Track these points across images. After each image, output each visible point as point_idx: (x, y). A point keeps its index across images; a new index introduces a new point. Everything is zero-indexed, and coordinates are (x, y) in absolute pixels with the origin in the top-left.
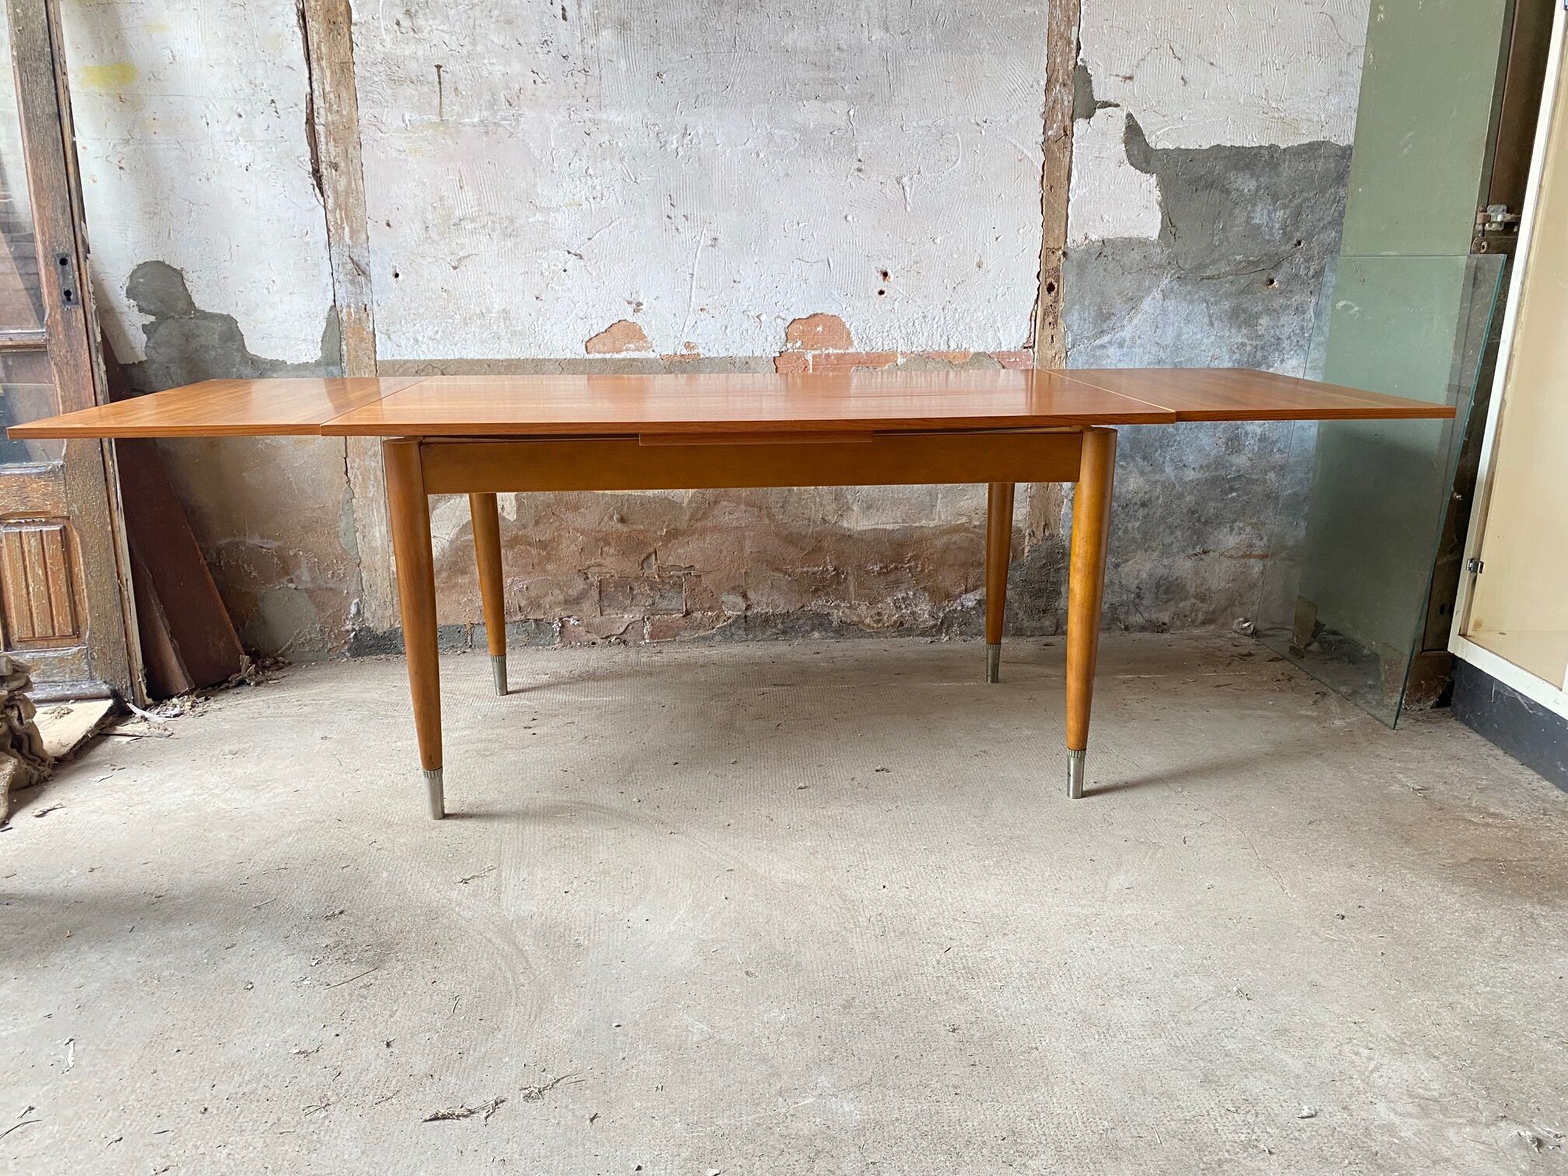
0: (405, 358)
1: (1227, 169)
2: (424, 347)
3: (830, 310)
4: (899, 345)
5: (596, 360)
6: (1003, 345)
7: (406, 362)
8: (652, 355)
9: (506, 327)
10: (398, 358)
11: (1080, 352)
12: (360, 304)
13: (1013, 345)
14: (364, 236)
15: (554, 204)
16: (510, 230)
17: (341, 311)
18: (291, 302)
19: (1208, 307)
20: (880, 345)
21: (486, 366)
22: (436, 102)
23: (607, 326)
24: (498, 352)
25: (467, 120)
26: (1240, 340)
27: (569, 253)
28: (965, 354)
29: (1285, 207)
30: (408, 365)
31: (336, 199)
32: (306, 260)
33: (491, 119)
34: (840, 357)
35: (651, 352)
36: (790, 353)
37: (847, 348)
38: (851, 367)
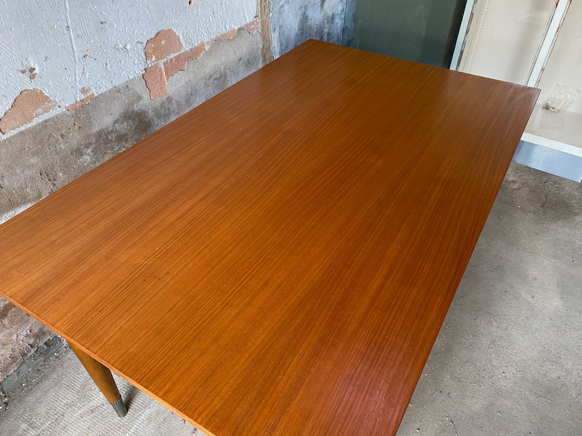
3: (166, 25)
4: (205, 37)
5: (13, 137)
6: (247, 19)
8: (57, 111)
11: (275, 12)
13: (251, 18)
20: (196, 41)
28: (233, 31)
34: (178, 58)
35: (58, 109)
36: (150, 67)
37: (180, 51)
38: (185, 63)
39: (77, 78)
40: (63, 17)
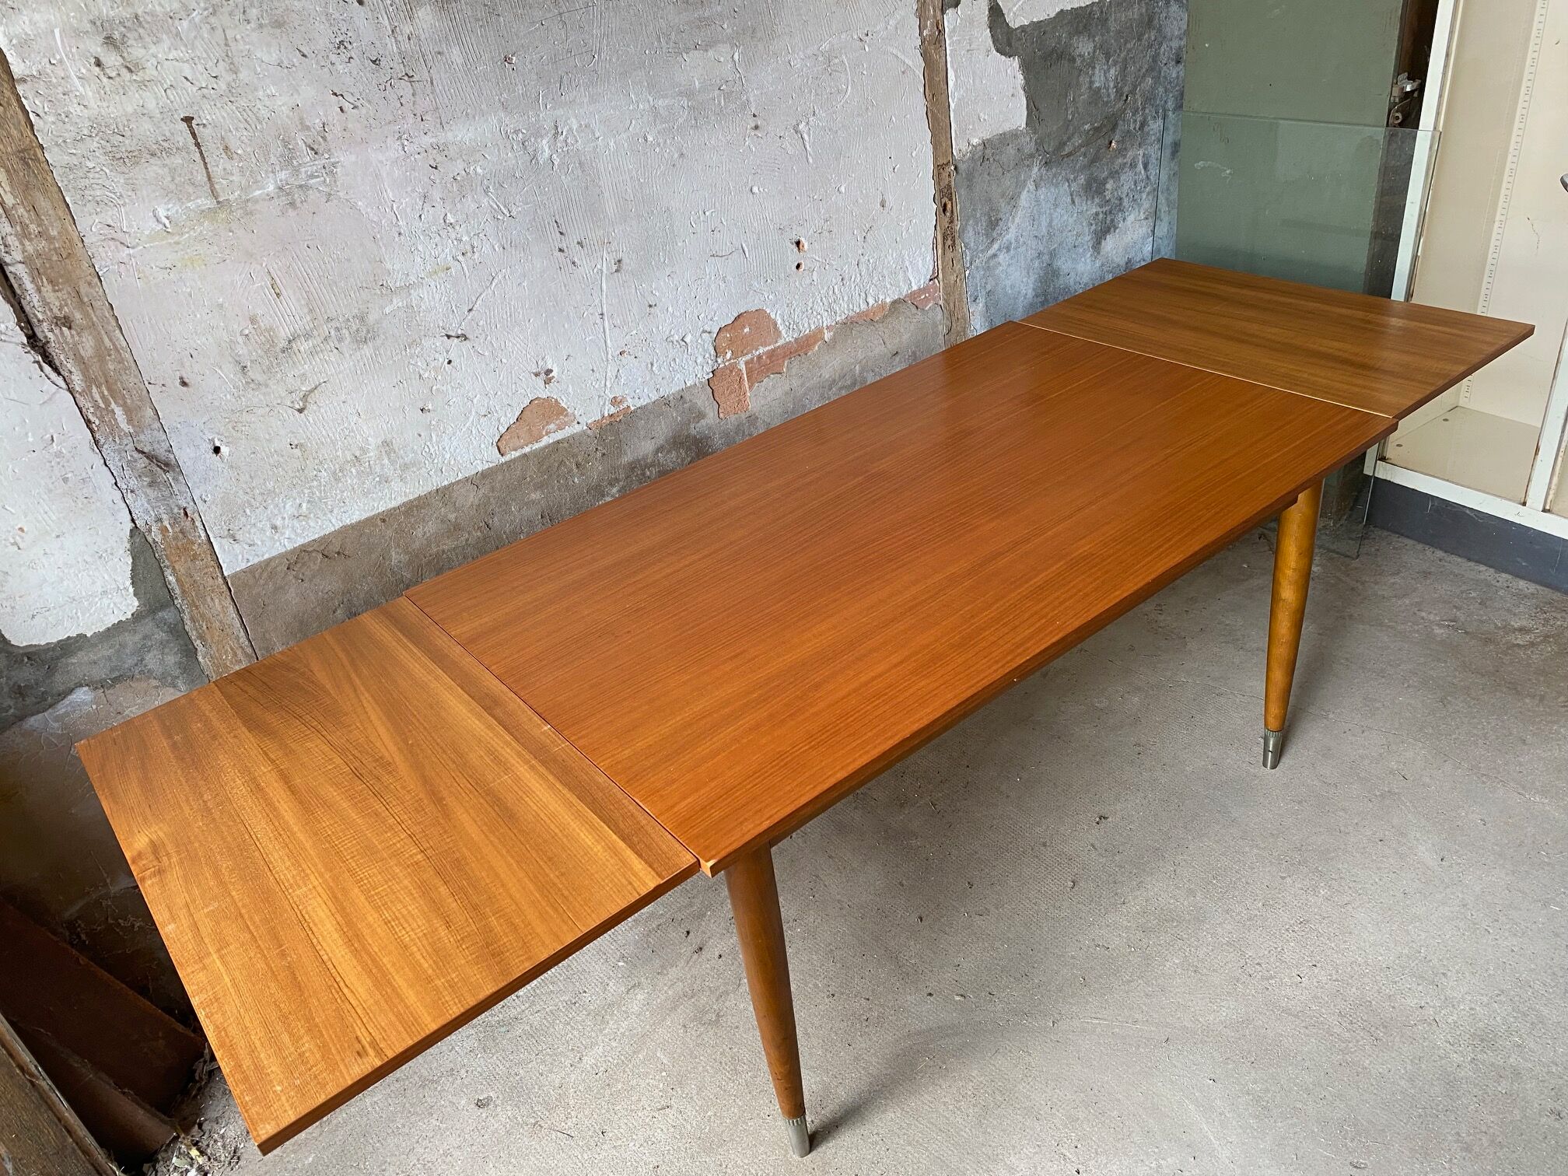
0: (266, 556)
1: (1071, 36)
2: (287, 533)
3: (753, 303)
4: (824, 319)
5: (513, 461)
6: (913, 284)
7: (270, 560)
8: (577, 429)
9: (392, 462)
10: (256, 560)
11: (977, 268)
12: (176, 510)
13: (922, 282)
14: (150, 412)
15: (413, 279)
16: (365, 334)
17: (150, 531)
18: (62, 548)
19: (1069, 186)
20: (806, 327)
21: (379, 522)
22: (201, 177)
23: (517, 414)
24: (390, 499)
25: (258, 193)
26: (1095, 211)
27: (449, 337)
28: (883, 306)
29: (1115, 63)
30: (273, 564)
31: (85, 372)
32: (65, 480)
33: (291, 181)
34: (771, 354)
35: (577, 426)
36: (722, 369)
37: (776, 342)
38: (784, 362)
39: (608, 383)
40: (597, 301)
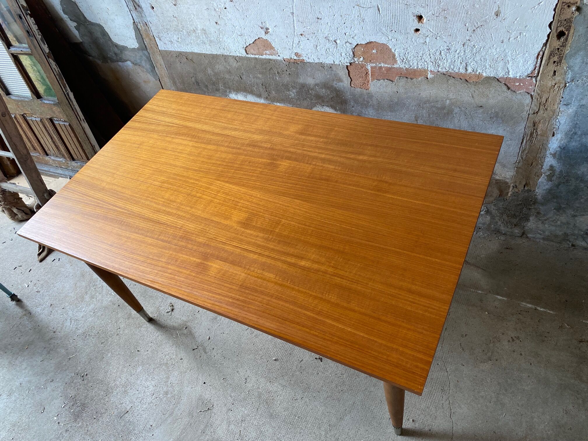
0: (170, 50)
2: (175, 45)
3: (381, 39)
4: (429, 66)
5: (252, 58)
6: (510, 73)
8: (279, 58)
9: (207, 38)
10: (167, 49)
12: (143, 22)
13: (518, 75)
17: (138, 25)
18: (118, 19)
20: (415, 64)
21: (203, 57)
23: (253, 40)
24: (206, 50)
28: (479, 76)
30: (172, 53)
34: (389, 70)
35: (278, 56)
36: (356, 64)
37: (393, 65)
38: (396, 76)
39: (294, 45)
40: (291, 6)
